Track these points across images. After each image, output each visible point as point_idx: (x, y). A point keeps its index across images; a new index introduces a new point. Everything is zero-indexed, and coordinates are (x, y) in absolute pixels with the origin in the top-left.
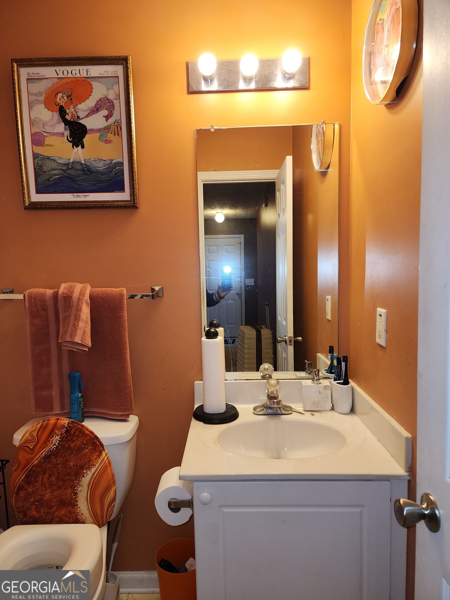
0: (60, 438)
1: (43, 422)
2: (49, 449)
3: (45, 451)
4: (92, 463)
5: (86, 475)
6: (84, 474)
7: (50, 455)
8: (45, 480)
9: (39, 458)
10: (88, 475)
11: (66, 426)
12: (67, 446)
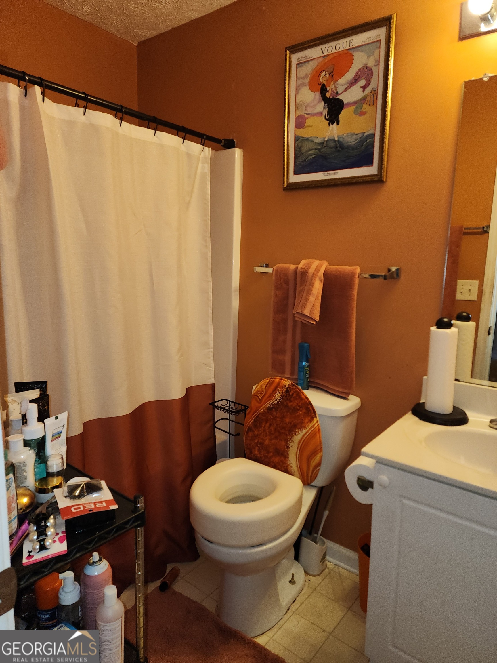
0: (281, 396)
1: (271, 379)
2: (272, 403)
3: (269, 404)
4: (303, 425)
5: (298, 434)
6: (296, 433)
7: (272, 408)
8: (267, 428)
9: (265, 408)
10: (299, 435)
11: (287, 387)
12: (285, 404)
